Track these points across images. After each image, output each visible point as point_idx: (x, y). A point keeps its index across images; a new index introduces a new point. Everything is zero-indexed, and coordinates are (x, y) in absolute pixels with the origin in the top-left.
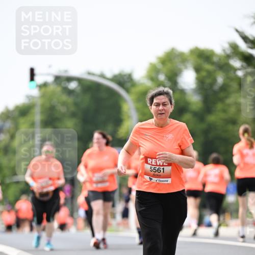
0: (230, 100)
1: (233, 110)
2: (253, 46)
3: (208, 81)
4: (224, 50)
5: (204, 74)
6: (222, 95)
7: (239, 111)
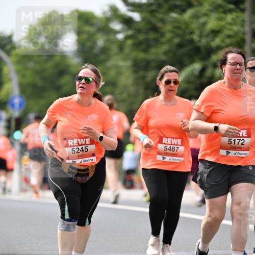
0: (110, 63)
1: (112, 73)
2: (134, 8)
3: (89, 44)
4: (104, 13)
5: (84, 36)
6: (103, 57)
7: (119, 73)
